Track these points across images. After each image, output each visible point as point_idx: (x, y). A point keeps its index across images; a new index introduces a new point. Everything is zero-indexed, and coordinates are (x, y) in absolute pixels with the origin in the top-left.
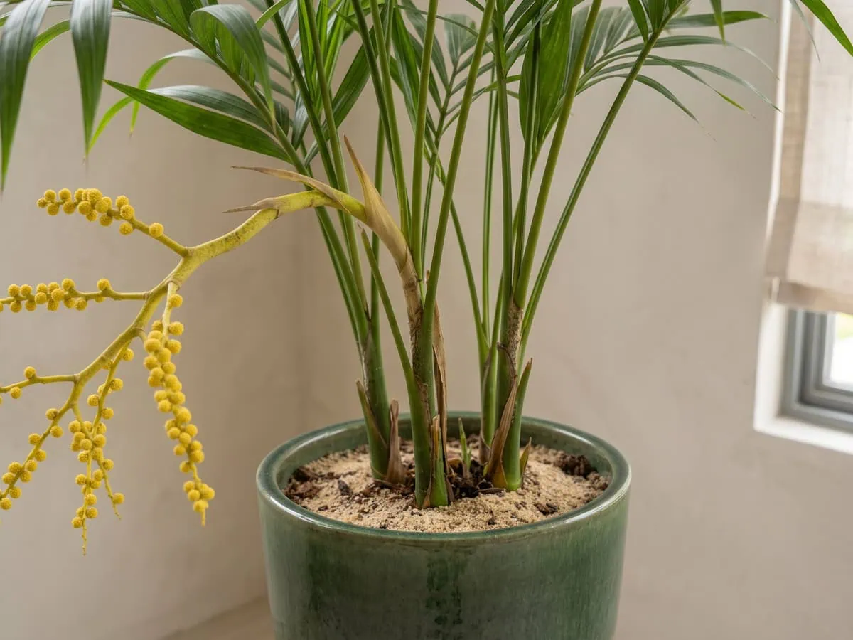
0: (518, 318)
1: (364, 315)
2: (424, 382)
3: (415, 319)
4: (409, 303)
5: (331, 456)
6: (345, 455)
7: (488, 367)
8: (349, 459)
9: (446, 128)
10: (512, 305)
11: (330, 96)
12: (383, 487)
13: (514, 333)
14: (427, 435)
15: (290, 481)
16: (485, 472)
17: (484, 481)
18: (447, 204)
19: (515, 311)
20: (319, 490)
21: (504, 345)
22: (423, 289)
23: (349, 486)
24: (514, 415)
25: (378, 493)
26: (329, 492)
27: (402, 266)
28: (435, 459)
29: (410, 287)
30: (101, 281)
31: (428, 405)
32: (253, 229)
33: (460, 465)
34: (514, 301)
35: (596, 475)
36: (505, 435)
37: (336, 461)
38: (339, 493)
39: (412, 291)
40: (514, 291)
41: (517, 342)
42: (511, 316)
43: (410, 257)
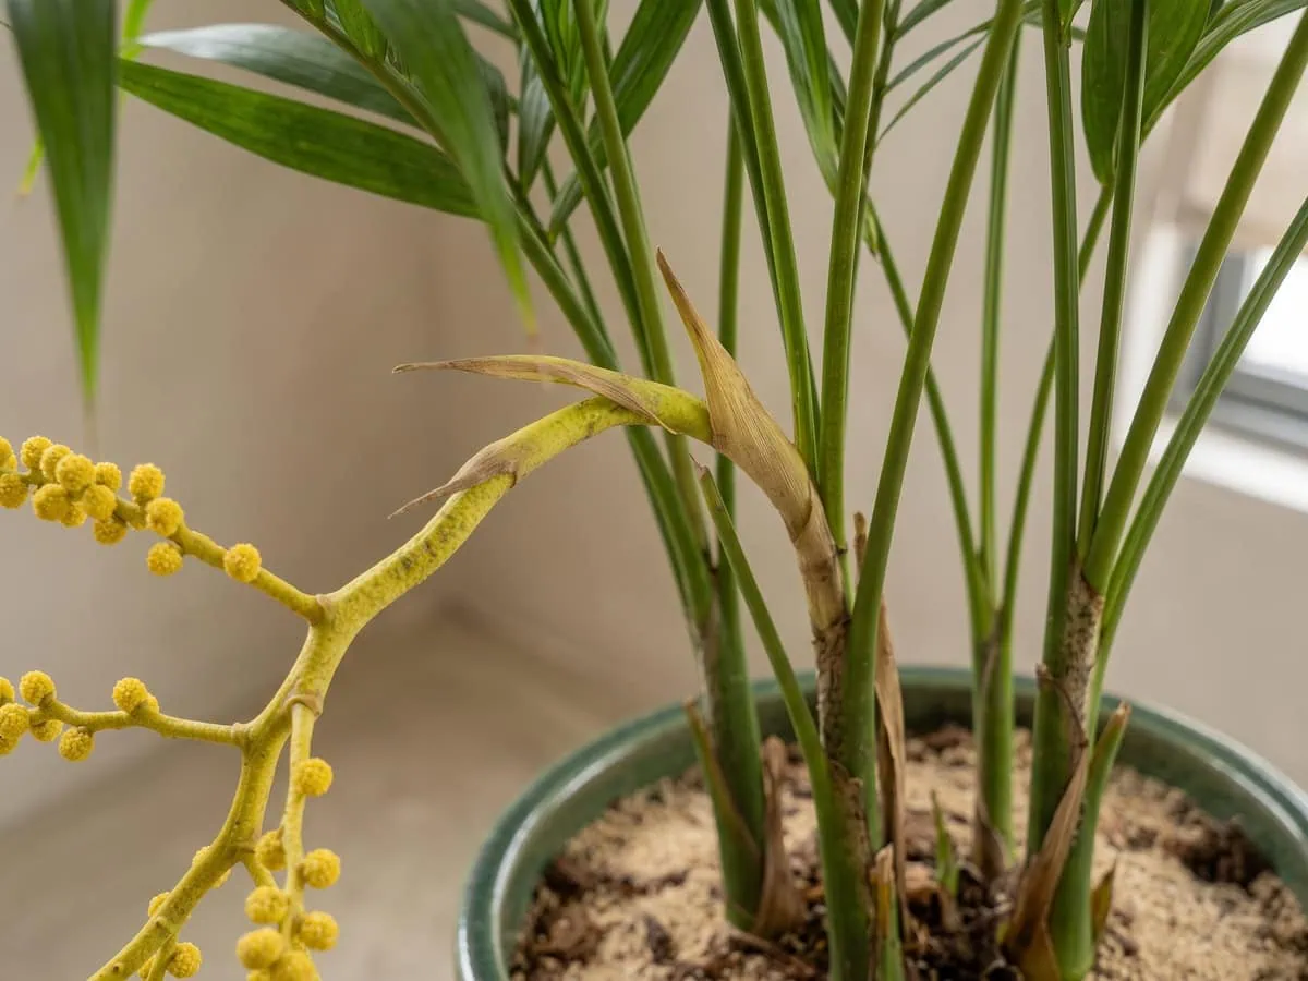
0: (1090, 615)
1: (700, 558)
2: (853, 775)
3: (830, 636)
4: (816, 605)
5: (626, 804)
6: (656, 798)
7: (993, 653)
8: (668, 811)
9: (883, 134)
10: (1077, 587)
11: (606, 48)
12: (750, 950)
13: (1082, 650)
14: (862, 889)
15: (536, 895)
16: (1001, 932)
17: (1000, 962)
18: (916, 377)
19: (1084, 598)
20: (601, 934)
21: (1055, 676)
22: (849, 574)
23: (668, 930)
24: (1079, 825)
25: (740, 965)
26: (624, 948)
27: (798, 527)
28: (880, 941)
29: (820, 572)
30: (123, 685)
31: (862, 824)
32: (462, 527)
33: (935, 898)
34: (1084, 578)
35: (1275, 882)
36: (1057, 869)
37: (638, 819)
38: (649, 954)
39: (824, 579)
40: (1081, 552)
41: (1089, 669)
42: (1073, 610)
43: (818, 509)
